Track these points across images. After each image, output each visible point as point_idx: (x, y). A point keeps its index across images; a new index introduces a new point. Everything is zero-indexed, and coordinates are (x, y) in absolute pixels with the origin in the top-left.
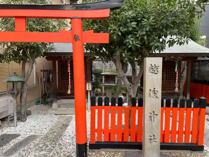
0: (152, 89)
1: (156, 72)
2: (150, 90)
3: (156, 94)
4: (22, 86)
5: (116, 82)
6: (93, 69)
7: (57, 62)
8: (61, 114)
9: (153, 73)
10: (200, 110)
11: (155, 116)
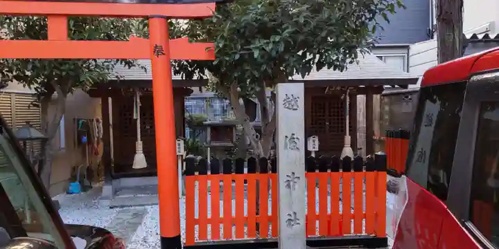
0: (289, 136)
1: (295, 107)
2: (286, 137)
3: (296, 143)
4: (43, 149)
5: (234, 140)
6: (187, 115)
7: (110, 100)
8: (122, 207)
9: (290, 109)
10: (378, 175)
11: (296, 180)
